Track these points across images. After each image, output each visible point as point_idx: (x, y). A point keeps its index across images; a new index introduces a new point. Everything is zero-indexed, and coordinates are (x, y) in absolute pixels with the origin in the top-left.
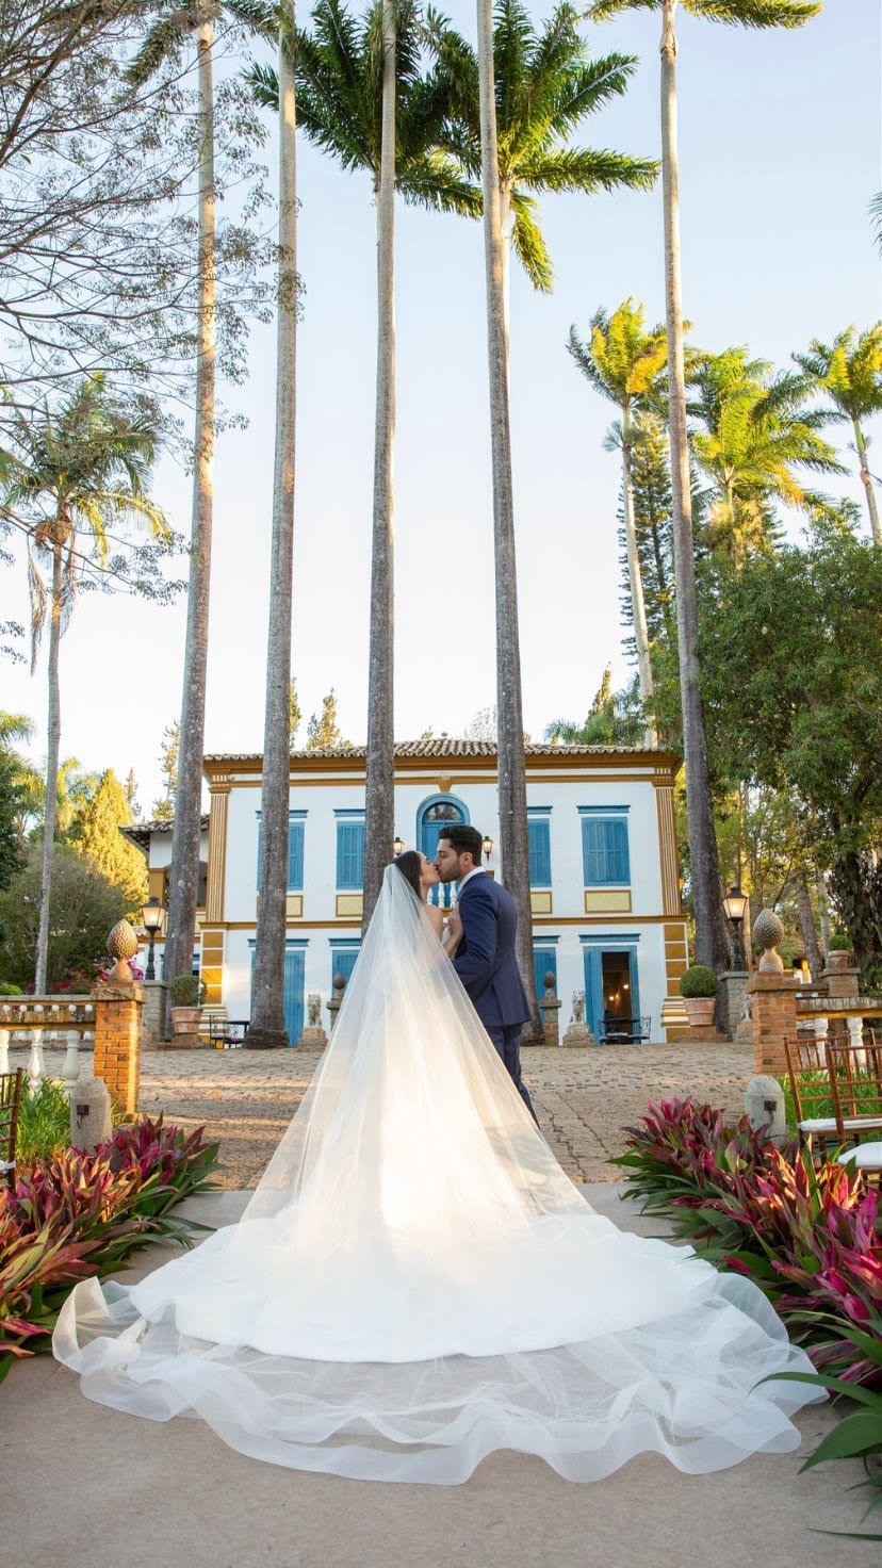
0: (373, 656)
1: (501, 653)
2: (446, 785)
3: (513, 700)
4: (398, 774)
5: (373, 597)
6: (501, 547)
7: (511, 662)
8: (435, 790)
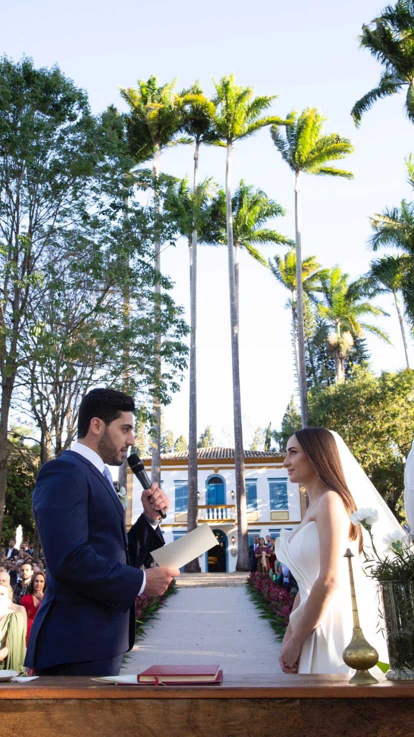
0: (190, 430)
1: (236, 429)
2: (216, 470)
3: (240, 446)
4: (199, 466)
5: (190, 408)
6: (235, 389)
7: (239, 432)
8: (212, 472)
